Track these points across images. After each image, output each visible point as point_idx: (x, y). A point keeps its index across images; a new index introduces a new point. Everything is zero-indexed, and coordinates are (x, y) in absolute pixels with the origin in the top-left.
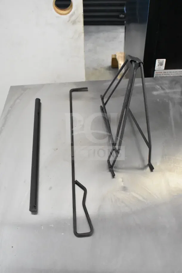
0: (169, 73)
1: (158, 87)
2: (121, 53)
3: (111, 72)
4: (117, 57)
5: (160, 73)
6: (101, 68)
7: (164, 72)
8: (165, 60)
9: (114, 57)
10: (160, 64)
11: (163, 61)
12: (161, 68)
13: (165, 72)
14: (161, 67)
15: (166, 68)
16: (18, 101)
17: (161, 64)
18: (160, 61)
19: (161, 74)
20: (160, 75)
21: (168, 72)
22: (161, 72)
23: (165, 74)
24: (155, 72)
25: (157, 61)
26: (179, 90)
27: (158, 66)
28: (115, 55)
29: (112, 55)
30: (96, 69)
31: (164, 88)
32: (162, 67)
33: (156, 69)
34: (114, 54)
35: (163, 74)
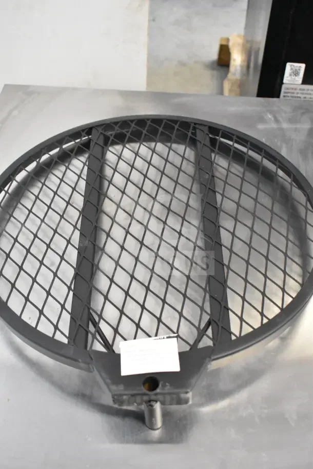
0: (309, 92)
1: (270, 117)
2: (239, 36)
3: (215, 73)
4: (231, 44)
5: (292, 89)
6: (196, 62)
7: (300, 89)
8: (303, 66)
9: (224, 43)
10: (293, 73)
11: (300, 67)
12: (296, 81)
13: (304, 90)
14: (295, 79)
15: (305, 81)
16: (15, 113)
17: (296, 73)
18: (294, 66)
19: (295, 91)
20: (293, 93)
21: (308, 90)
22: (295, 89)
23: (303, 94)
24: (284, 86)
25: (289, 66)
26: (305, 126)
27: (290, 75)
28: (228, 40)
29: (222, 39)
30: (182, 64)
31: (281, 119)
32: (297, 78)
33: (285, 81)
34: (225, 36)
35: (298, 93)
